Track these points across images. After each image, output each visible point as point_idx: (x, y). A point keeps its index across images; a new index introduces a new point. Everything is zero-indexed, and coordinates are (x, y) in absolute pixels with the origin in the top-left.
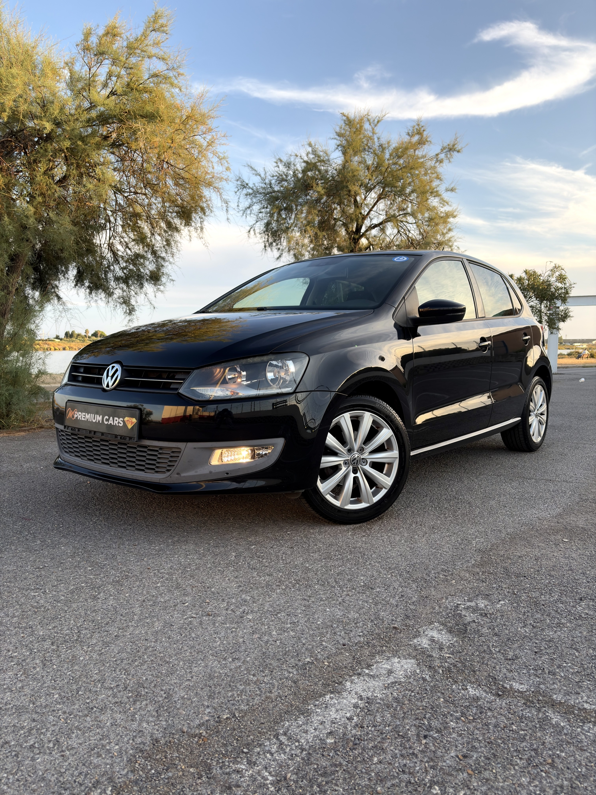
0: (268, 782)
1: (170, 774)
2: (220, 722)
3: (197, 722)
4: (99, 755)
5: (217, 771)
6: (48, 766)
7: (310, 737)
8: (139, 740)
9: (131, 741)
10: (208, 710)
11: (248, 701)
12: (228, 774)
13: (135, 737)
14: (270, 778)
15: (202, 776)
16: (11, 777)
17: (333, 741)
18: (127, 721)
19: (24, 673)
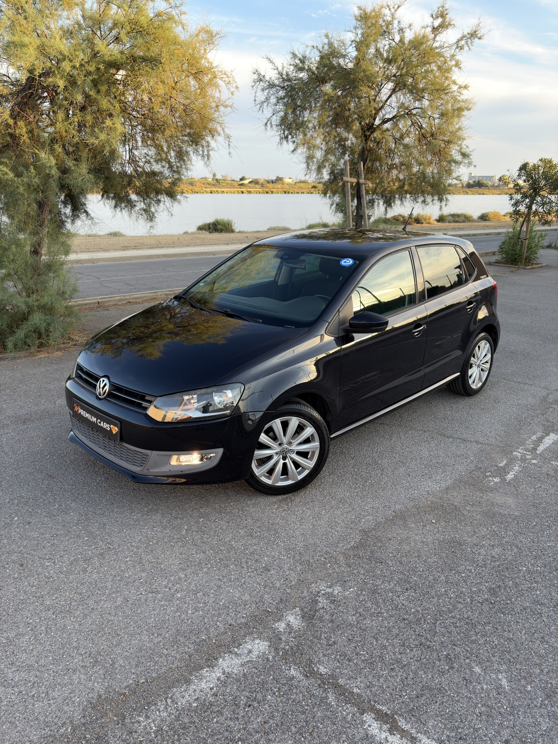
0: (152, 731)
1: (103, 720)
2: (138, 685)
3: (125, 684)
4: (68, 705)
5: (127, 721)
6: (41, 710)
7: (184, 701)
8: (91, 695)
9: (86, 696)
10: (133, 676)
11: (158, 670)
12: (133, 723)
13: (89, 693)
14: (154, 728)
15: (119, 723)
16: (21, 716)
17: (196, 705)
18: (86, 681)
19: (34, 638)
